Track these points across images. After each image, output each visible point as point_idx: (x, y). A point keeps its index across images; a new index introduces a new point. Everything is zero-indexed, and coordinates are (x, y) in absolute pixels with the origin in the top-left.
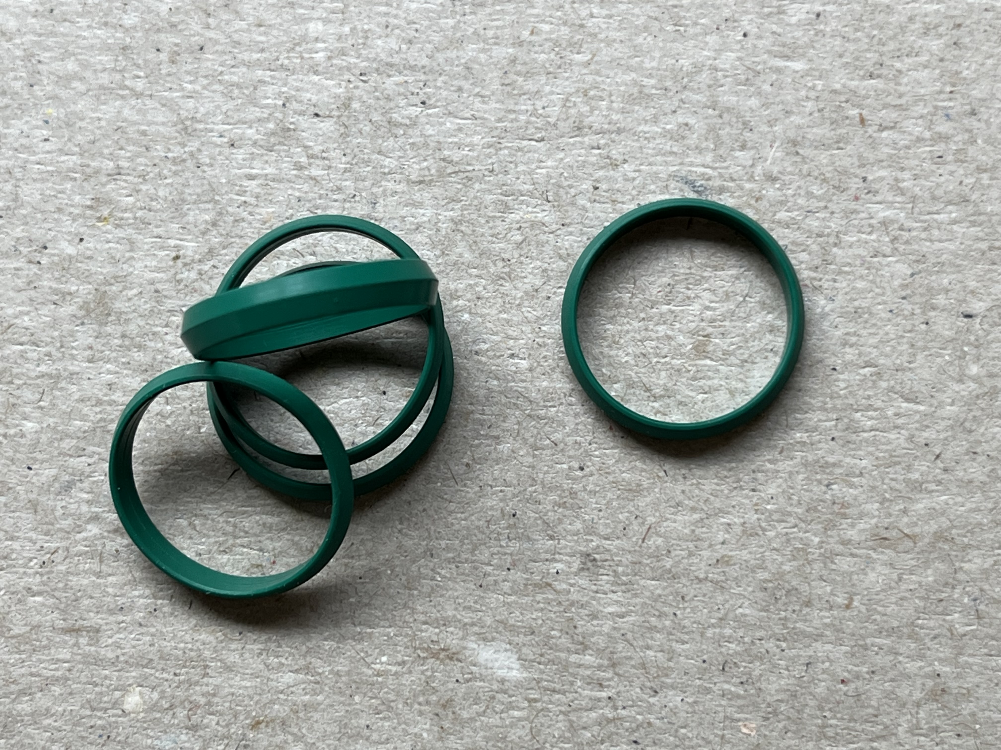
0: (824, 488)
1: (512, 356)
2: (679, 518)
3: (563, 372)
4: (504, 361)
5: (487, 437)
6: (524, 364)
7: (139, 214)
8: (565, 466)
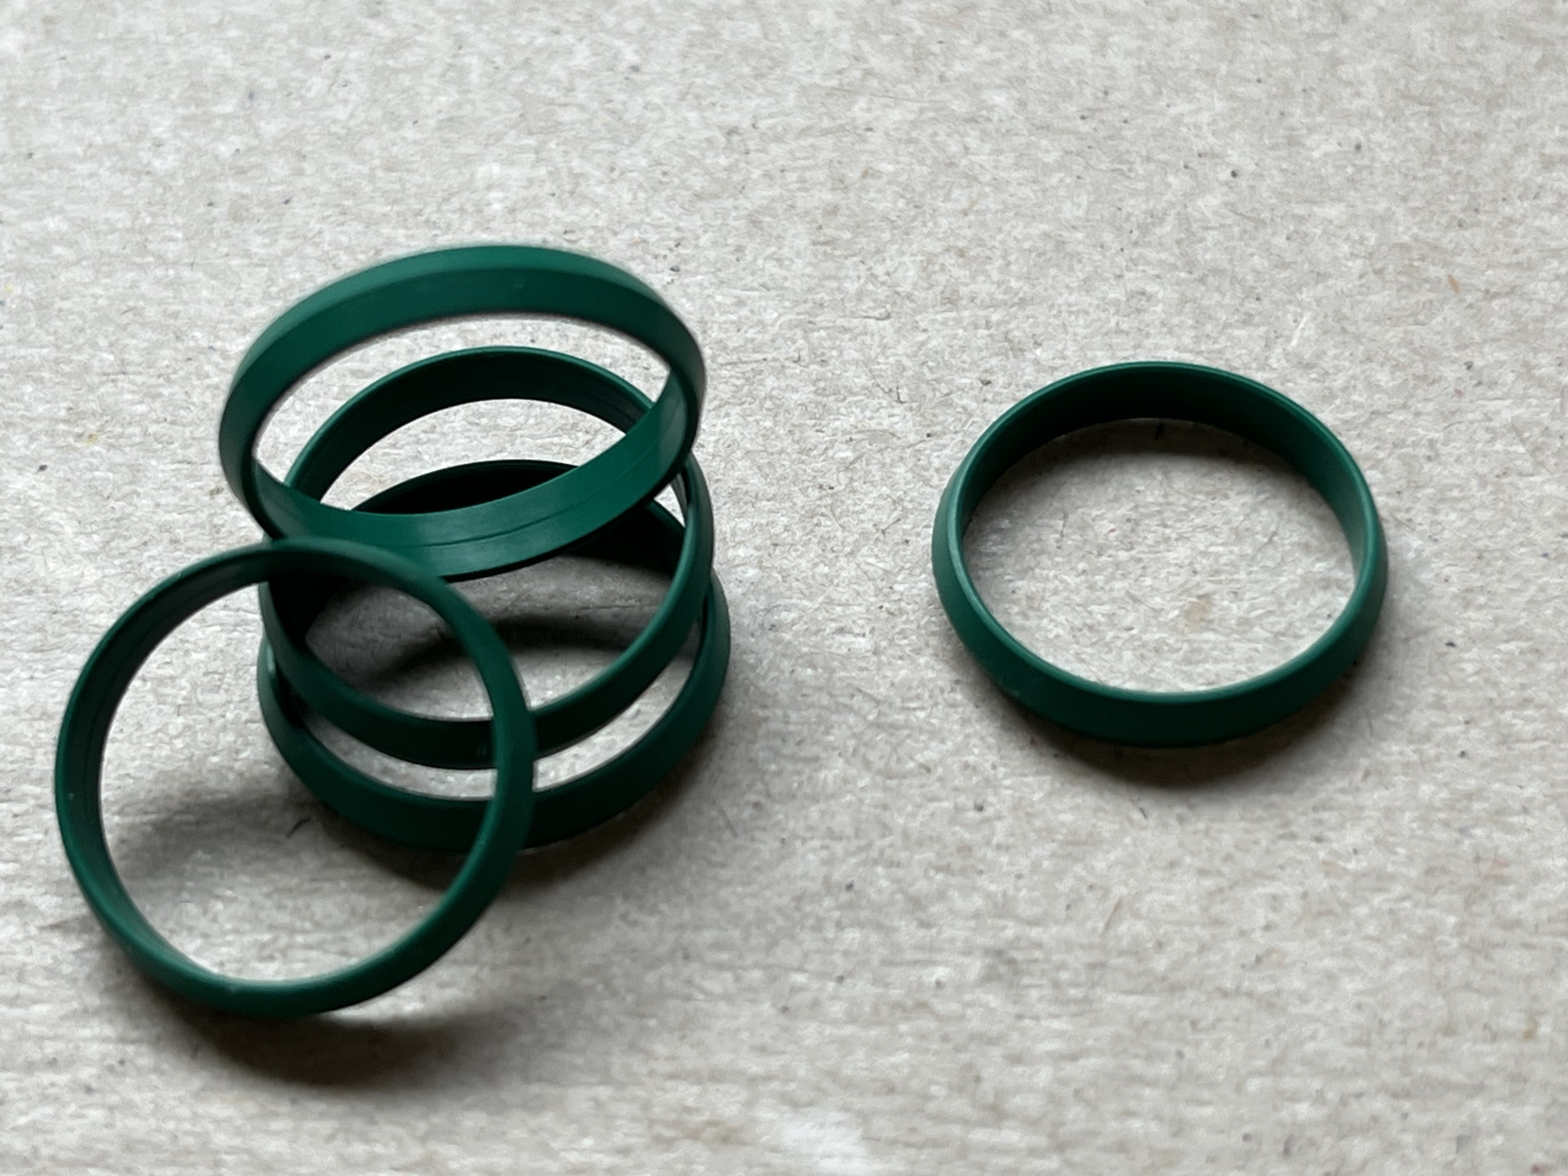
0: (1456, 835)
1: (841, 631)
2: (1176, 887)
3: (936, 655)
4: (823, 639)
5: (794, 758)
6: (863, 644)
7: (153, 429)
8: (945, 804)
